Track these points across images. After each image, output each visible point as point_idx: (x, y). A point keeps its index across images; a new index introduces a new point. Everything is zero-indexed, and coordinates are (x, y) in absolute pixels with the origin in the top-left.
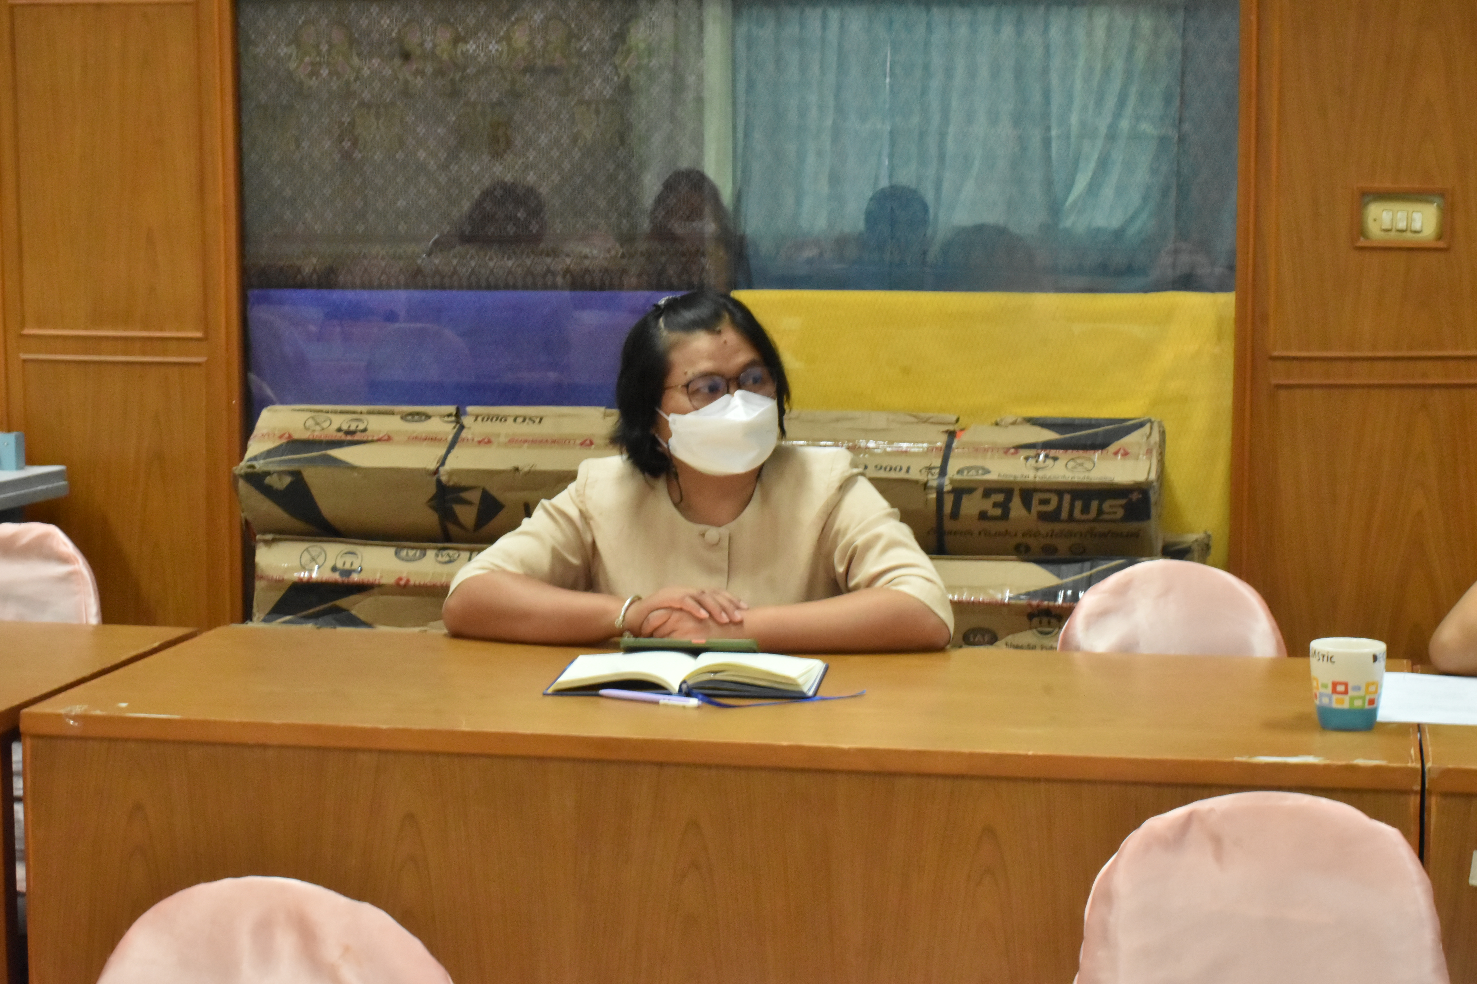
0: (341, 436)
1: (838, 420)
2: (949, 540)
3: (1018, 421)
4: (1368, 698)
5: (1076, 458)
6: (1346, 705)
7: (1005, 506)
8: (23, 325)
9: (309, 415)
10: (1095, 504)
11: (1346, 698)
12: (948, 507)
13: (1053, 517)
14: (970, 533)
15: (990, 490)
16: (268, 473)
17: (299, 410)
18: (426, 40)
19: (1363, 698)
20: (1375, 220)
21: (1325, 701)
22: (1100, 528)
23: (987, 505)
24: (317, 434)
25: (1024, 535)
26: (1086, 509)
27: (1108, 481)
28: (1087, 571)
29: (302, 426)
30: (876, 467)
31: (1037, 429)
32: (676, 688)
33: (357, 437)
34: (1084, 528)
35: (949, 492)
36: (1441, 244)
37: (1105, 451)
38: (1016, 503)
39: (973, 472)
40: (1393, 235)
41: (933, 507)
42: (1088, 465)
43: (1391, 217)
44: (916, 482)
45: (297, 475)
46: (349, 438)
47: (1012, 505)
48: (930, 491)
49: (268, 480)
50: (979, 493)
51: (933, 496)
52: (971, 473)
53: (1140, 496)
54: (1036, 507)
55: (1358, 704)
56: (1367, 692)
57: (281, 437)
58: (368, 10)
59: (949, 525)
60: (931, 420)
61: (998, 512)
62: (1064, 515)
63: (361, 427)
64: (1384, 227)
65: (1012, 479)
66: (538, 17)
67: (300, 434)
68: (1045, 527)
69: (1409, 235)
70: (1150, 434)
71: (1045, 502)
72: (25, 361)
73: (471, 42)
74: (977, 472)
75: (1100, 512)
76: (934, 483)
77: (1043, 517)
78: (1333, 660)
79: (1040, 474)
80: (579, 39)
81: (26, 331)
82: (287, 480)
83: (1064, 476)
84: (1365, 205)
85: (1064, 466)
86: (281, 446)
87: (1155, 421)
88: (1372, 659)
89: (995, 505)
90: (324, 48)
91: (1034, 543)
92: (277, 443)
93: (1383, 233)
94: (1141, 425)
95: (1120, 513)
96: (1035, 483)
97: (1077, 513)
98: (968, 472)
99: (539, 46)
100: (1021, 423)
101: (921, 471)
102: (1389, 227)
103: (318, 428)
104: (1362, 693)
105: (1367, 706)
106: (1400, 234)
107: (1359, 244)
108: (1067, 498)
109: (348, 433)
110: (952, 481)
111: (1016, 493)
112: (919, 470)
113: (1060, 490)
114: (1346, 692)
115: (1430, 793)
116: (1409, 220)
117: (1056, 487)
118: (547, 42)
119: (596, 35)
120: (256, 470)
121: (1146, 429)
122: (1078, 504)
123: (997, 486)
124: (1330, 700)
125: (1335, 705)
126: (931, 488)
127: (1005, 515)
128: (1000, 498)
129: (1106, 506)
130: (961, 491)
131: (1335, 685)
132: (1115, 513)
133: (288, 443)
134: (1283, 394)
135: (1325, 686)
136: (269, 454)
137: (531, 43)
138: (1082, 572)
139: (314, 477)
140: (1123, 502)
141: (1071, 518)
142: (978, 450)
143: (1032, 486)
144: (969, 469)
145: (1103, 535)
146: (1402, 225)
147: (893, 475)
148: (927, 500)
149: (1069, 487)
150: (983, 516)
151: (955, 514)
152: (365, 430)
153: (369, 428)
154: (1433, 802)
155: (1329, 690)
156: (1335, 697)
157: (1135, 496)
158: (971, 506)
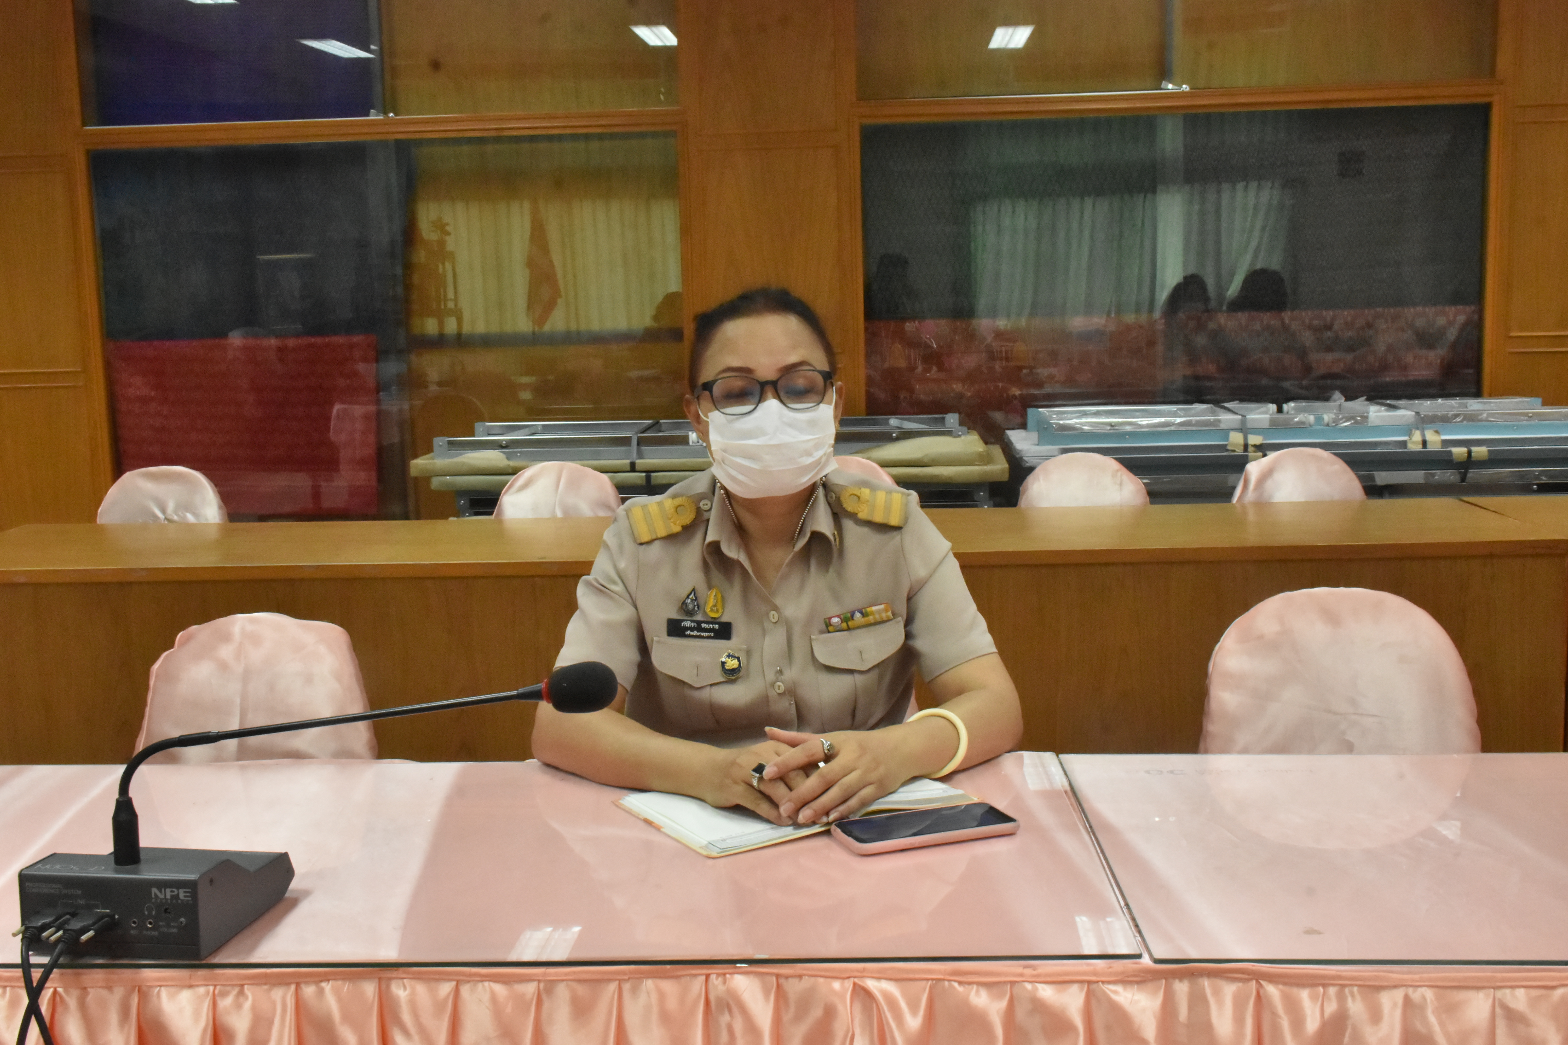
72: (1510, 353)
81: (1513, 334)
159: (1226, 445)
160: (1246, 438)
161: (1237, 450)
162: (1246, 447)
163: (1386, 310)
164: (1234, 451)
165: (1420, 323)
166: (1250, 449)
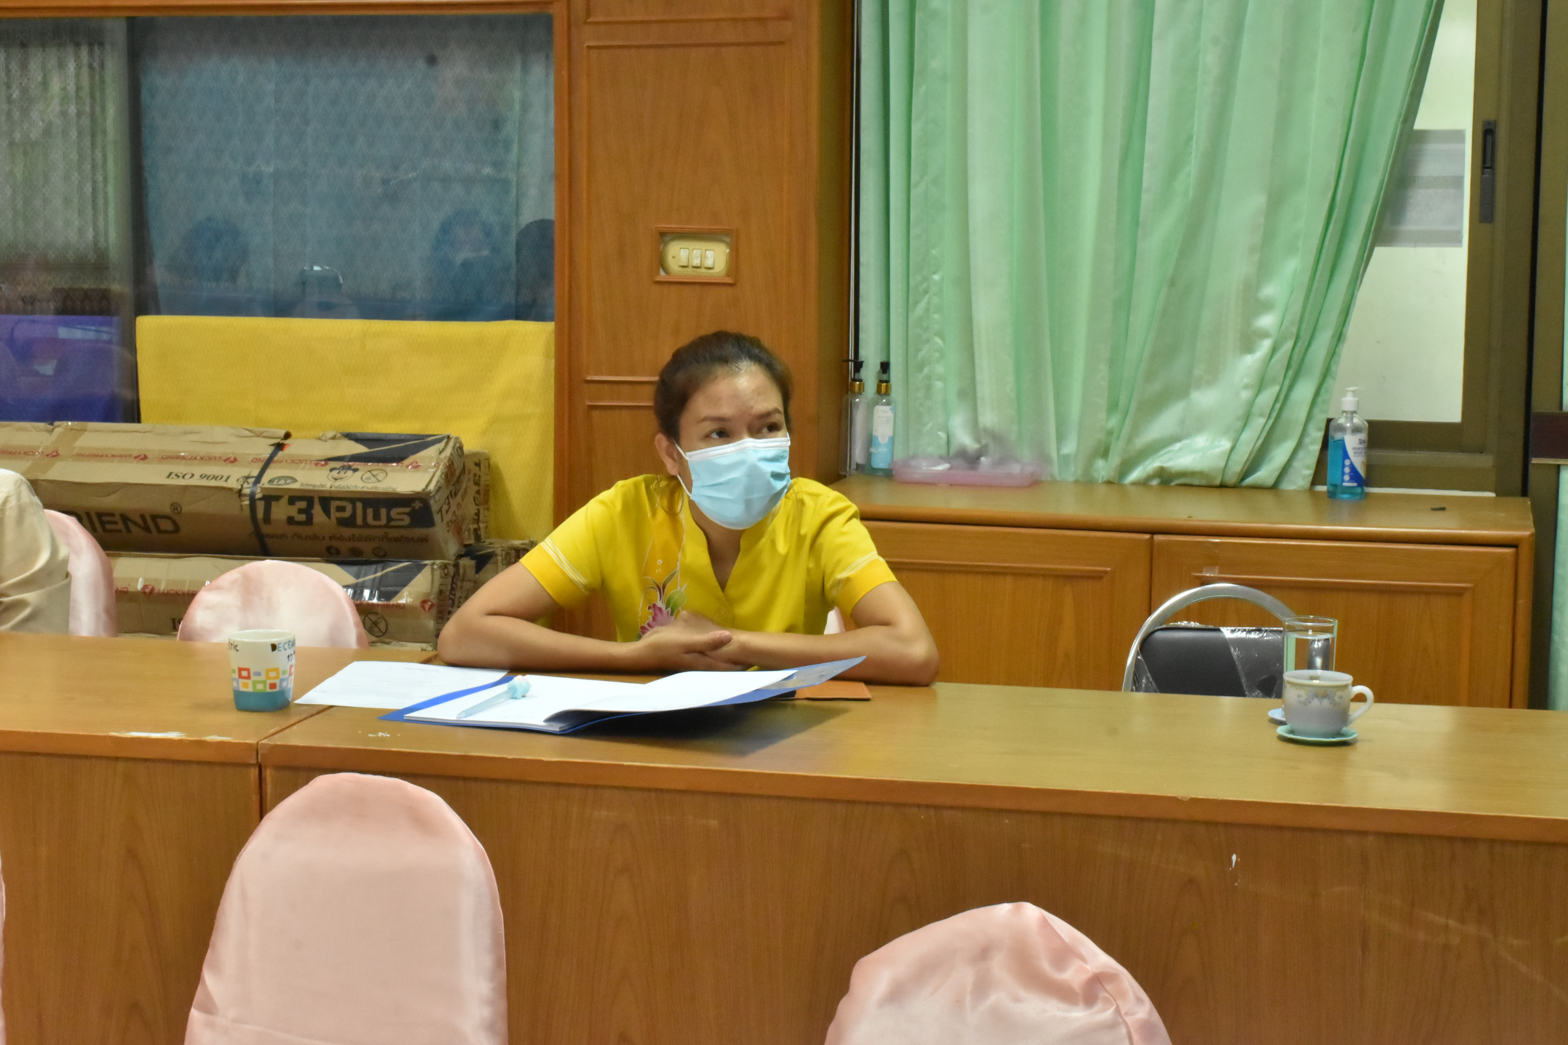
1: (185, 433)
2: (269, 542)
3: (337, 436)
4: (269, 682)
5: (373, 470)
6: (250, 689)
7: (308, 511)
10: (383, 511)
11: (249, 682)
12: (260, 514)
13: (348, 522)
14: (282, 536)
15: (294, 498)
19: (264, 682)
20: (674, 257)
21: (235, 684)
22: (393, 533)
23: (293, 511)
25: (331, 538)
26: (377, 517)
27: (390, 490)
28: (379, 572)
30: (201, 476)
31: (352, 443)
34: (380, 532)
35: (260, 499)
36: (729, 280)
37: (400, 464)
38: (317, 510)
39: (282, 482)
40: (689, 271)
41: (247, 512)
42: (381, 476)
43: (688, 254)
44: (231, 489)
47: (314, 512)
48: (244, 498)
50: (284, 501)
51: (247, 502)
52: (280, 483)
53: (421, 505)
54: (334, 514)
55: (260, 687)
56: (268, 677)
59: (265, 529)
60: (265, 434)
61: (302, 517)
62: (359, 521)
64: (682, 264)
65: (310, 488)
68: (347, 532)
69: (703, 270)
70: (443, 450)
71: (341, 509)
74: (286, 481)
75: (389, 519)
76: (247, 491)
77: (342, 522)
78: (237, 648)
79: (337, 483)
83: (356, 486)
84: (666, 244)
85: (359, 479)
87: (453, 437)
88: (270, 648)
89: (300, 511)
91: (343, 546)
93: (681, 269)
94: (439, 441)
95: (407, 520)
96: (330, 492)
97: (370, 519)
98: (278, 481)
100: (339, 438)
101: (238, 480)
102: (686, 264)
104: (263, 677)
105: (268, 690)
106: (694, 269)
107: (658, 279)
108: (359, 505)
110: (263, 489)
111: (316, 501)
112: (237, 479)
113: (354, 499)
114: (249, 677)
115: (265, 767)
116: (703, 257)
117: (348, 496)
121: (441, 445)
122: (370, 511)
123: (299, 494)
124: (238, 683)
125: (243, 688)
126: (245, 495)
127: (309, 521)
128: (303, 505)
129: (394, 512)
130: (270, 498)
131: (240, 670)
132: (403, 520)
134: (596, 414)
138: (376, 572)
140: (407, 510)
141: (366, 525)
142: (296, 461)
143: (328, 495)
144: (280, 478)
145: (396, 540)
146: (696, 262)
147: (213, 483)
148: (241, 506)
149: (359, 496)
150: (291, 520)
151: (267, 519)
154: (268, 774)
155: (236, 675)
156: (241, 681)
157: (417, 505)
158: (281, 511)
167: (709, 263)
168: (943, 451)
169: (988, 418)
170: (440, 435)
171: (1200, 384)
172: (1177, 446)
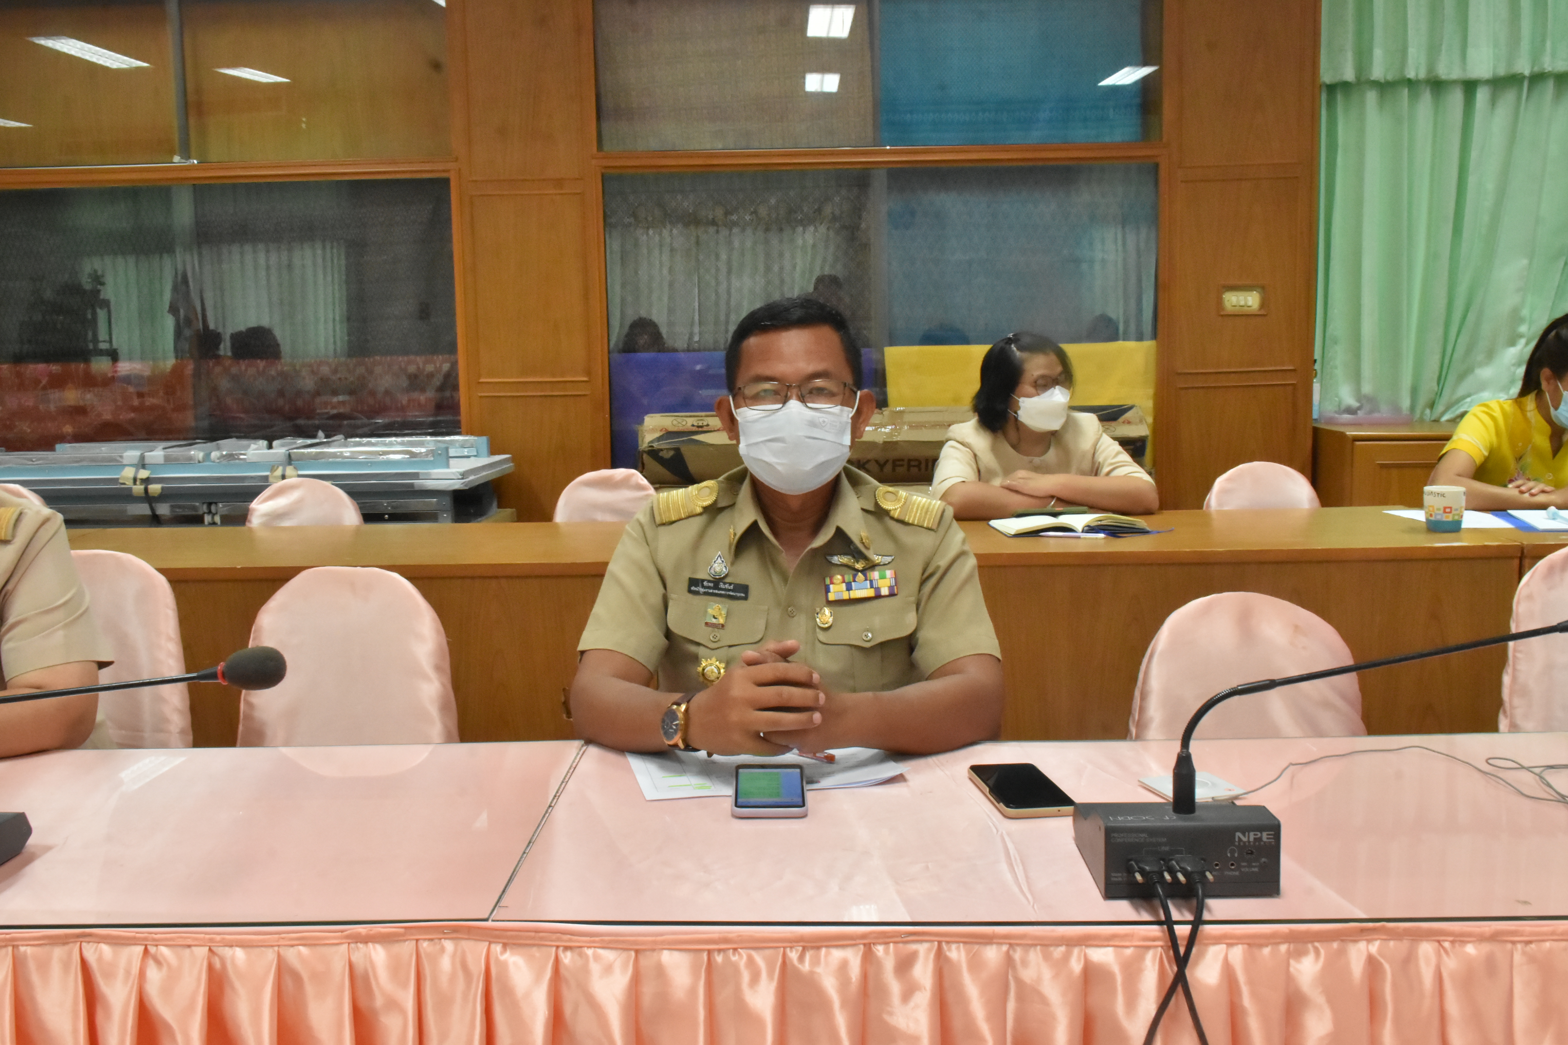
0: (695, 429)
8: (480, 376)
9: (674, 418)
11: (1450, 515)
16: (662, 450)
17: (663, 416)
18: (709, 214)
19: (1458, 515)
20: (1228, 301)
21: (1439, 517)
24: (680, 428)
29: (671, 424)
32: (1080, 529)
33: (705, 429)
36: (1263, 313)
37: (1117, 422)
40: (1238, 308)
43: (1236, 299)
45: (677, 450)
46: (700, 429)
49: (661, 454)
53: (1141, 444)
55: (1456, 518)
57: (661, 430)
58: (676, 197)
63: (705, 423)
64: (1233, 305)
66: (773, 201)
67: (672, 429)
69: (1246, 308)
70: (1138, 412)
72: (481, 397)
73: (735, 215)
80: (796, 212)
81: (482, 380)
82: (671, 453)
86: (663, 435)
87: (1137, 406)
90: (650, 219)
92: (661, 434)
93: (1234, 307)
99: (774, 216)
102: (1244, 305)
103: (680, 425)
106: (1241, 307)
107: (1220, 314)
109: (699, 427)
114: (1450, 512)
116: (1249, 300)
118: (778, 215)
119: (805, 211)
120: (654, 448)
121: (1135, 410)
124: (1442, 517)
125: (1444, 519)
131: (1445, 508)
133: (667, 433)
134: (1183, 392)
135: (1438, 509)
136: (659, 439)
137: (769, 215)
139: (686, 451)
146: (1242, 303)
152: (708, 425)
153: (710, 423)
154: (1527, 562)
155: (1441, 512)
156: (1445, 515)
157: (1139, 444)
159: (118, 479)
160: (137, 472)
161: (127, 483)
162: (135, 480)
163: (383, 358)
164: (124, 484)
165: (412, 369)
166: (138, 483)
167: (1250, 303)
168: (1336, 409)
169: (1367, 388)
170: (1125, 405)
171: (1481, 365)
172: (1468, 400)
